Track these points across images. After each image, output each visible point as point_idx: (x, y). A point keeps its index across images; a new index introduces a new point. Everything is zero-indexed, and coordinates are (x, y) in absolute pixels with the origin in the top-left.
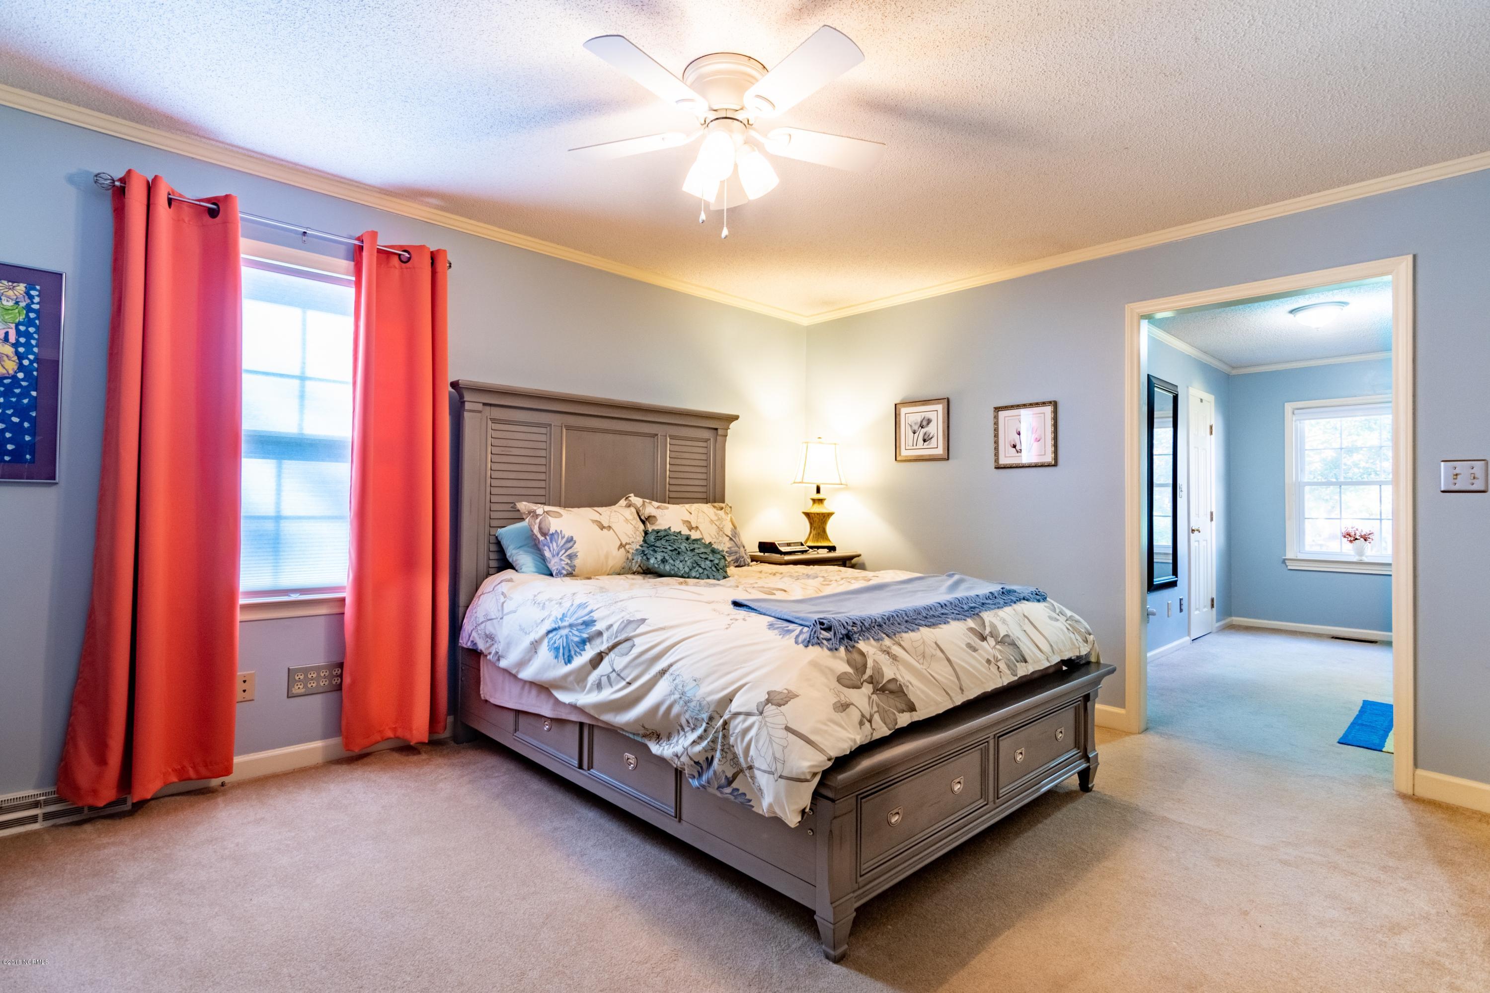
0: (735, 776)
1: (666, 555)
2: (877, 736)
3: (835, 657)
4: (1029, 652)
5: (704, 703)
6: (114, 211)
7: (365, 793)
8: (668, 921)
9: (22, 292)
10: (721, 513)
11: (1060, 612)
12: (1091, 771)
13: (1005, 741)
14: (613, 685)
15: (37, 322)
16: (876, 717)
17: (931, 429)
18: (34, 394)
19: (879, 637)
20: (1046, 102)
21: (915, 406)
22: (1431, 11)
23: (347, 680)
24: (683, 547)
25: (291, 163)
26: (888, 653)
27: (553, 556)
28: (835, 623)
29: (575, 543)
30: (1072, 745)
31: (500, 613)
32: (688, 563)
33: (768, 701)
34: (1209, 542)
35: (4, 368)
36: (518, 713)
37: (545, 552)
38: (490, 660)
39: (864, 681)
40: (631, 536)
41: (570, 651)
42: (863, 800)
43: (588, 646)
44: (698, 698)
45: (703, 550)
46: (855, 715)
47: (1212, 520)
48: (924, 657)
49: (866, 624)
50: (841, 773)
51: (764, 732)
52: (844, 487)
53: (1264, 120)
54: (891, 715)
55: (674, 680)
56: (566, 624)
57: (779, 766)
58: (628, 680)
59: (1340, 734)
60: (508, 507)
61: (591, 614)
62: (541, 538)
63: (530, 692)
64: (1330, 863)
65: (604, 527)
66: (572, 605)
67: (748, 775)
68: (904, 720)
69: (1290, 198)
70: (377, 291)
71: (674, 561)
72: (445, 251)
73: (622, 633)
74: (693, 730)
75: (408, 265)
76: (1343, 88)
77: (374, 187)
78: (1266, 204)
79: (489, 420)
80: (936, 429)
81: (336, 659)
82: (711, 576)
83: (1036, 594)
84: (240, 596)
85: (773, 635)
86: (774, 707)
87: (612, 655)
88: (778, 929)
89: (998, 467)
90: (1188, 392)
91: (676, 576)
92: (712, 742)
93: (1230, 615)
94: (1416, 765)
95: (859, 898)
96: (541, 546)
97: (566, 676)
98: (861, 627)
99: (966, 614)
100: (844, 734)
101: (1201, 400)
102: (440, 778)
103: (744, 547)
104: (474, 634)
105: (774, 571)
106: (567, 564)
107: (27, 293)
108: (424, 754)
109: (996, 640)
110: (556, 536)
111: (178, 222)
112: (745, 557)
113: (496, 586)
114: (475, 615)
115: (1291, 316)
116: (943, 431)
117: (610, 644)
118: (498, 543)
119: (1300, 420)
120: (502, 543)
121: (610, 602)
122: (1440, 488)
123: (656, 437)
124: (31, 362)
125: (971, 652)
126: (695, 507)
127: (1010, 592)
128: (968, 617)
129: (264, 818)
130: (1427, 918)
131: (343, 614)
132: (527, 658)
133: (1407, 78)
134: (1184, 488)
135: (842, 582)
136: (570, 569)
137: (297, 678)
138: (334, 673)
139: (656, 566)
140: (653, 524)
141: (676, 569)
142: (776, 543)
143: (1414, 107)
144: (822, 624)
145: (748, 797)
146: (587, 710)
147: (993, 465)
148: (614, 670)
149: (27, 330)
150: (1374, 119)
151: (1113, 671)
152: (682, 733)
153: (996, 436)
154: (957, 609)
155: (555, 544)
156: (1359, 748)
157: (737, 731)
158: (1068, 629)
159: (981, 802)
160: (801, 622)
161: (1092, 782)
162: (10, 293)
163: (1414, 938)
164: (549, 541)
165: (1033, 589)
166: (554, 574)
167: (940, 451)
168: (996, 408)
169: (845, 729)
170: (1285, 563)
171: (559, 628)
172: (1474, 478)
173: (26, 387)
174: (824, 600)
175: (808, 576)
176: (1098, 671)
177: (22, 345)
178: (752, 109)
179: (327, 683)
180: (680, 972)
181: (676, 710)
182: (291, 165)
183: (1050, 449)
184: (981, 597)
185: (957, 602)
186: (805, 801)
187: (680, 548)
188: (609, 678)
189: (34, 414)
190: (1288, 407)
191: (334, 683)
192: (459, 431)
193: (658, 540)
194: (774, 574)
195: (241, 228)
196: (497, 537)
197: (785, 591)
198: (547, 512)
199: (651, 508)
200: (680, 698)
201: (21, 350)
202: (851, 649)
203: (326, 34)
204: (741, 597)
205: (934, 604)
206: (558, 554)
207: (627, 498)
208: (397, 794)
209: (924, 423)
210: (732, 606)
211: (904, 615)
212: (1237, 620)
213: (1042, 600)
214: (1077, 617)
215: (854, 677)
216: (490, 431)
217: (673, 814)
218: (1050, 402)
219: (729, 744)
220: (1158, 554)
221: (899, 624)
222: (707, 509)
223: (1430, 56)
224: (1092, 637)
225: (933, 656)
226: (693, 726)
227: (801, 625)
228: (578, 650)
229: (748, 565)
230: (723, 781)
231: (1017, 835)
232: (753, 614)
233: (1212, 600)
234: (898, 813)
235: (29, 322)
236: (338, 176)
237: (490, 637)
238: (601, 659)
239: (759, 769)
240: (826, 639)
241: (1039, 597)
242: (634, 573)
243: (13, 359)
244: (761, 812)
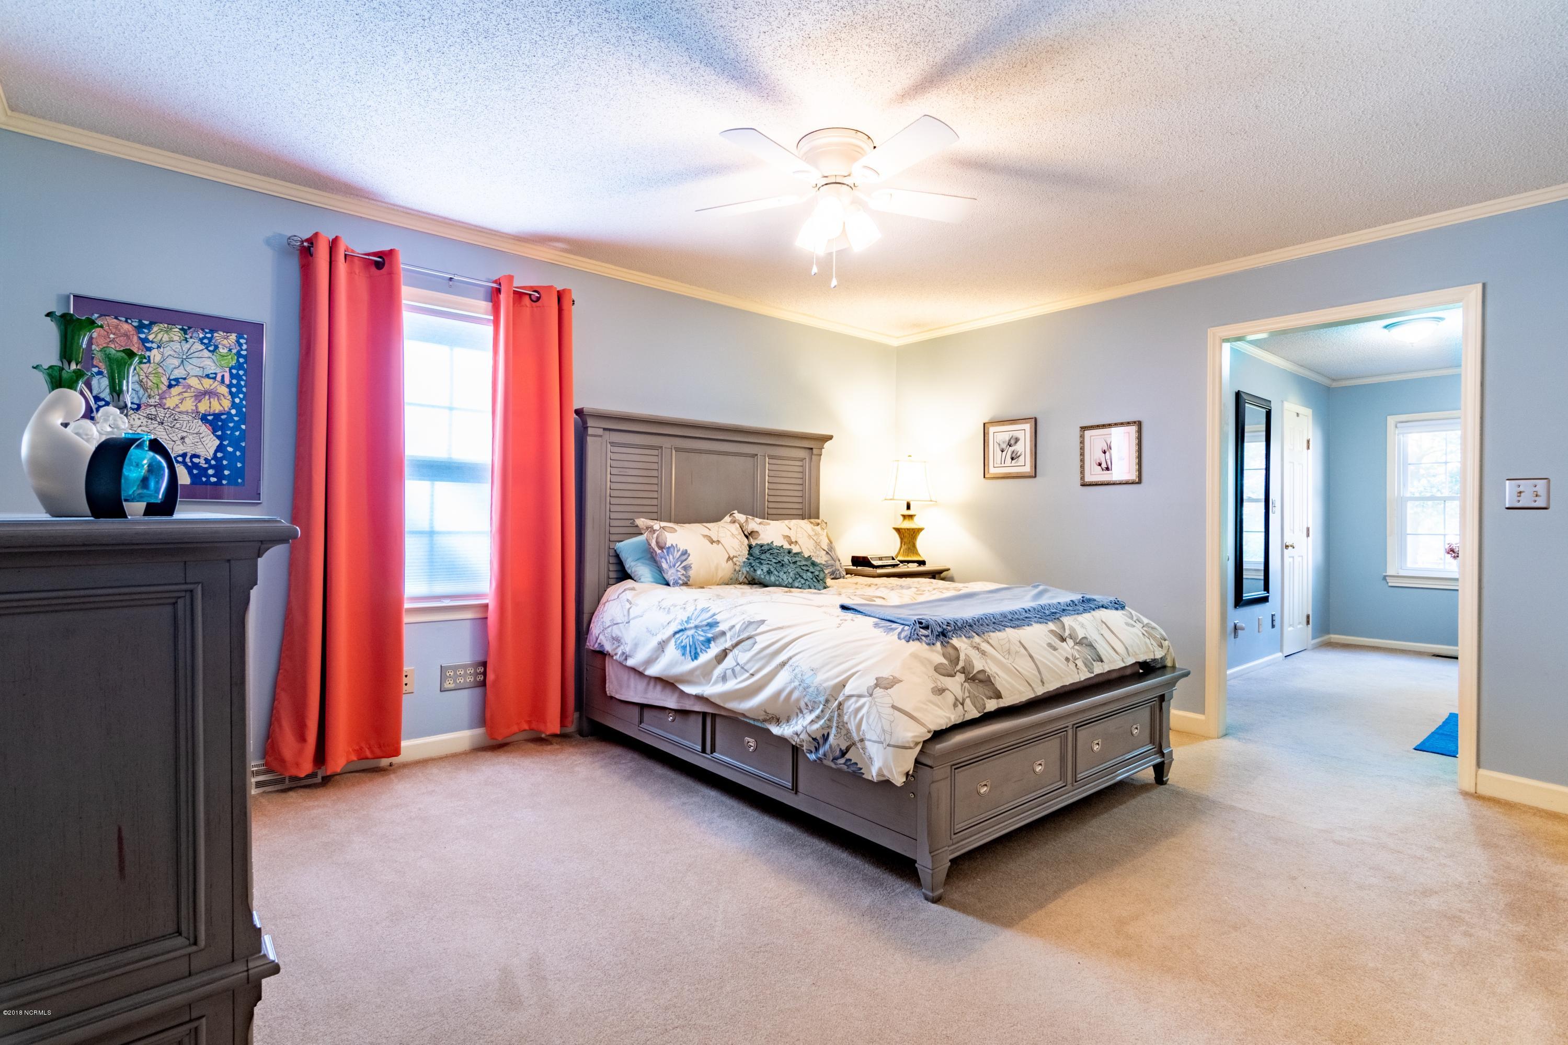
0: (848, 749)
1: (771, 567)
2: (969, 717)
3: (933, 651)
4: (1105, 653)
5: (821, 688)
6: (302, 268)
7: (513, 773)
8: (791, 870)
9: (234, 341)
10: (818, 528)
11: (1137, 620)
12: (1165, 765)
13: (1084, 732)
14: (737, 676)
15: (245, 365)
16: (968, 701)
17: (1019, 447)
18: (243, 427)
19: (970, 634)
20: (1123, 157)
21: (1003, 425)
22: (1470, 81)
23: (491, 676)
24: (786, 560)
25: (442, 217)
26: (978, 649)
27: (670, 567)
28: (932, 623)
29: (689, 555)
30: (1148, 740)
31: (626, 618)
32: (791, 574)
33: (877, 685)
34: (1305, 558)
35: (221, 406)
36: (643, 707)
37: (663, 564)
38: (616, 660)
39: (957, 671)
40: (737, 550)
41: (696, 649)
42: (956, 771)
43: (712, 644)
44: (815, 684)
45: (804, 563)
46: (950, 699)
47: (1308, 535)
48: (1009, 653)
49: (958, 624)
50: (938, 744)
51: (874, 710)
52: (933, 502)
53: (1329, 166)
54: (981, 701)
55: (793, 670)
56: (692, 625)
57: (888, 737)
58: (751, 672)
59: (1418, 742)
60: (628, 523)
61: (714, 617)
62: (659, 551)
63: (655, 686)
64: (1379, 843)
65: (714, 542)
66: (696, 609)
67: (859, 747)
68: (992, 705)
69: (1366, 228)
70: (514, 328)
71: (779, 572)
72: (570, 290)
73: (745, 632)
74: (811, 711)
75: (538, 304)
76: (1400, 140)
77: (510, 235)
78: (1343, 233)
79: (608, 443)
80: (1025, 447)
81: (480, 659)
82: (812, 586)
83: (1115, 603)
84: (405, 601)
85: (879, 632)
86: (882, 690)
87: (736, 651)
88: (883, 879)
89: (1084, 485)
90: (1282, 405)
91: (780, 585)
92: (828, 720)
93: (1328, 633)
94: (1478, 765)
95: (953, 852)
96: (658, 559)
97: (692, 672)
98: (954, 626)
99: (1048, 618)
100: (940, 712)
101: (1298, 415)
102: (576, 763)
103: (839, 561)
104: (601, 637)
105: (869, 583)
106: (683, 575)
107: (238, 341)
108: (555, 744)
109: (1074, 642)
110: (672, 550)
111: (351, 273)
112: (841, 570)
113: (620, 594)
114: (602, 620)
115: (1386, 330)
116: (1031, 450)
117: (734, 641)
118: (617, 556)
119: (1403, 434)
120: (620, 556)
121: (730, 606)
122: (1505, 505)
123: (756, 457)
124: (241, 400)
125: (1051, 651)
126: (794, 523)
127: (1089, 600)
128: (1049, 621)
129: (434, 791)
130: (1459, 886)
131: (487, 618)
132: (654, 656)
133: (1459, 131)
134: (1278, 504)
135: (934, 592)
136: (685, 580)
137: (448, 674)
138: (478, 671)
139: (763, 577)
140: (755, 539)
141: (780, 580)
142: (869, 557)
143: (1471, 152)
144: (920, 623)
145: (859, 766)
146: (713, 700)
147: (1079, 482)
148: (738, 664)
149: (238, 373)
150: (1435, 163)
151: (1187, 674)
152: (800, 715)
153: (1082, 454)
154: (1040, 614)
155: (671, 557)
156: (1433, 754)
157: (850, 710)
158: (1144, 634)
159: (1060, 784)
160: (902, 622)
161: (1167, 775)
162: (225, 342)
163: (1442, 900)
164: (666, 553)
165: (1112, 599)
166: (671, 584)
167: (1027, 469)
168: (1082, 428)
169: (941, 709)
170: (1386, 580)
171: (686, 629)
172: (1537, 496)
173: (237, 421)
174: (920, 606)
175: (902, 587)
176: (1174, 673)
177: (234, 386)
178: (858, 174)
179: (472, 680)
180: (805, 904)
181: (795, 695)
182: (440, 219)
183: (1135, 467)
184: (1062, 604)
185: (1040, 608)
186: (909, 766)
187: (783, 561)
188: (733, 670)
189: (243, 444)
190: (1391, 420)
191: (478, 679)
192: (582, 454)
193: (763, 553)
194: (870, 586)
195: (403, 277)
196: (615, 551)
197: (884, 599)
198: (663, 528)
199: (754, 524)
200: (800, 685)
201: (234, 390)
202: (946, 644)
203: (498, 123)
204: (847, 602)
205: (1020, 610)
206: (674, 566)
207: (731, 515)
208: (541, 775)
209: (1012, 442)
210: (840, 610)
211: (992, 618)
212: (1335, 637)
213: (1119, 608)
214: (1154, 625)
215: (949, 667)
216: (609, 453)
217: (791, 788)
218: (1135, 422)
219: (843, 722)
220: (1247, 570)
221: (987, 625)
222: (804, 524)
223: (1478, 114)
224: (1167, 642)
225: (1017, 652)
226: (811, 708)
227: (903, 624)
228: (703, 648)
229: (844, 577)
230: (838, 753)
231: (1094, 816)
232: (859, 616)
233: (1308, 617)
234: (986, 785)
235: (239, 366)
236: (480, 227)
237: (617, 640)
238: (726, 655)
239: (869, 740)
240: (924, 636)
241: (1118, 605)
242: (740, 584)
243: (228, 398)
244: (870, 778)
